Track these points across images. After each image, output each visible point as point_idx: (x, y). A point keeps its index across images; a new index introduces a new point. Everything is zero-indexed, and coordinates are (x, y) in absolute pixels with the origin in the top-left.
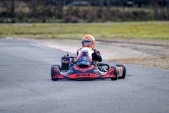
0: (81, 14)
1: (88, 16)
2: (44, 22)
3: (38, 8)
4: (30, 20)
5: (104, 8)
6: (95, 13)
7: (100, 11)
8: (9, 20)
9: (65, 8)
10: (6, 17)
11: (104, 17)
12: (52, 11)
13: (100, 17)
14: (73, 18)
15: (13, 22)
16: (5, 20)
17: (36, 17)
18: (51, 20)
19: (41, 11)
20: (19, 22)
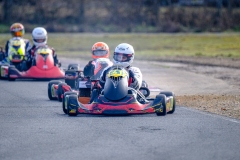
0: (187, 19)
1: (197, 22)
2: (129, 31)
3: (121, 10)
4: (107, 28)
5: (223, 10)
6: (209, 17)
7: (218, 14)
8: (75, 28)
9: (163, 10)
10: (70, 23)
11: (221, 24)
12: (142, 14)
13: (215, 23)
14: (174, 25)
15: (81, 31)
16: (69, 28)
17: (117, 23)
18: (140, 28)
19: (125, 15)
20: (90, 31)
